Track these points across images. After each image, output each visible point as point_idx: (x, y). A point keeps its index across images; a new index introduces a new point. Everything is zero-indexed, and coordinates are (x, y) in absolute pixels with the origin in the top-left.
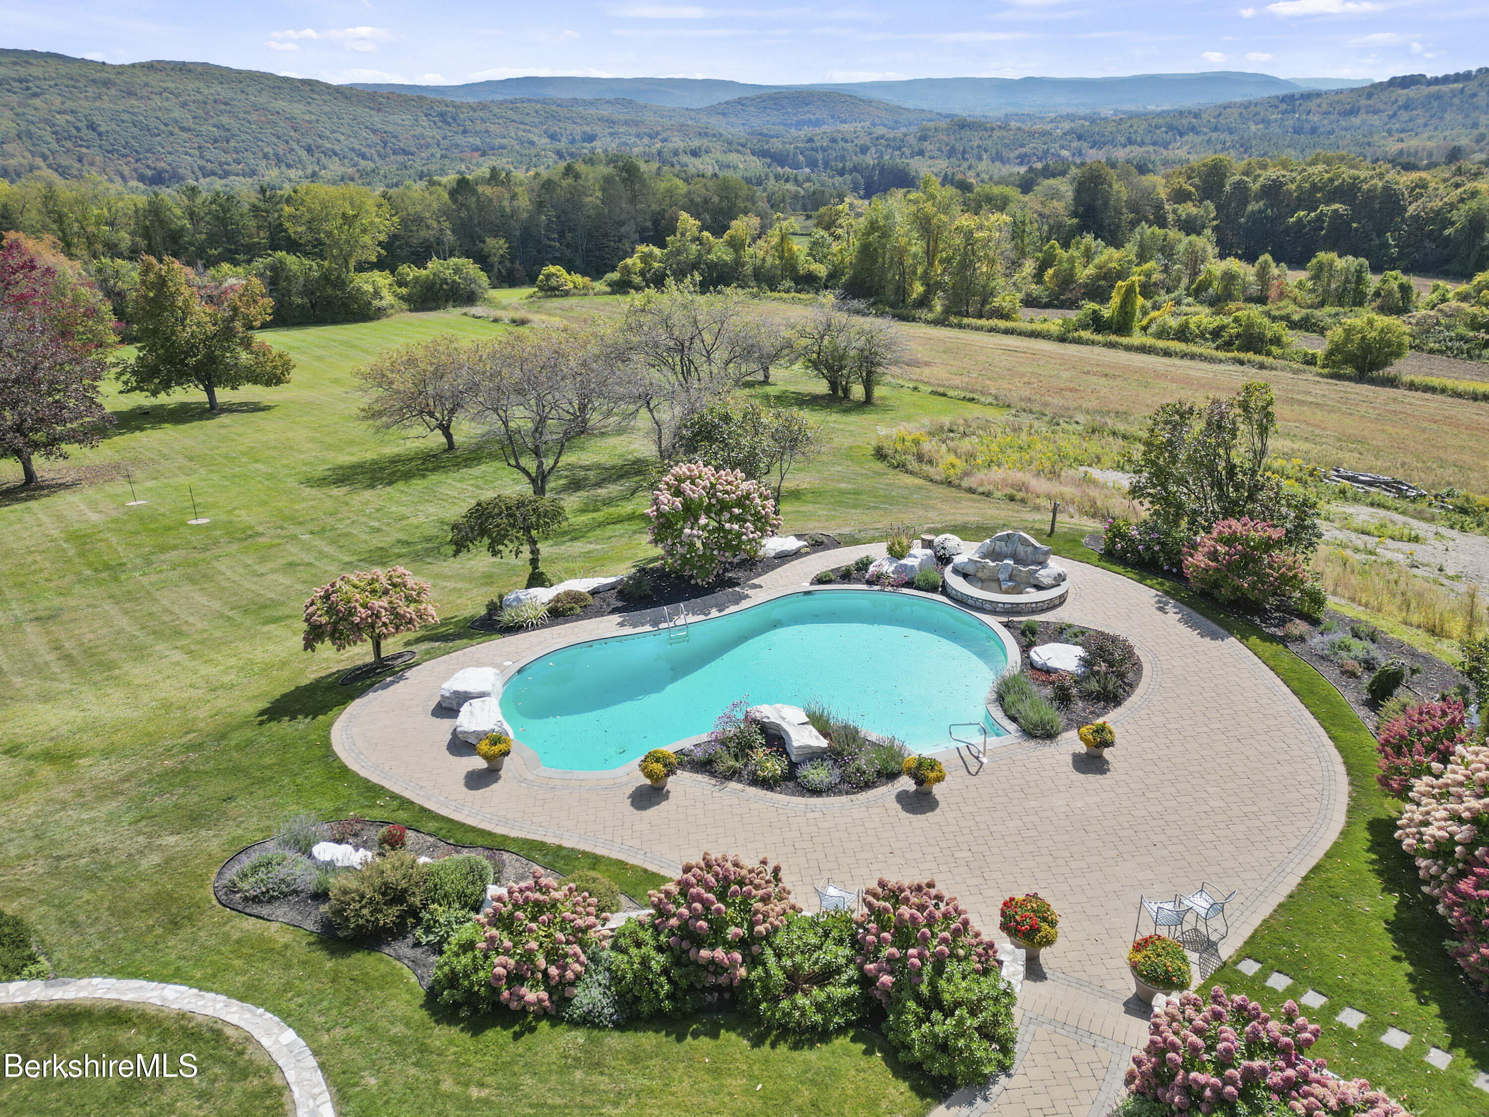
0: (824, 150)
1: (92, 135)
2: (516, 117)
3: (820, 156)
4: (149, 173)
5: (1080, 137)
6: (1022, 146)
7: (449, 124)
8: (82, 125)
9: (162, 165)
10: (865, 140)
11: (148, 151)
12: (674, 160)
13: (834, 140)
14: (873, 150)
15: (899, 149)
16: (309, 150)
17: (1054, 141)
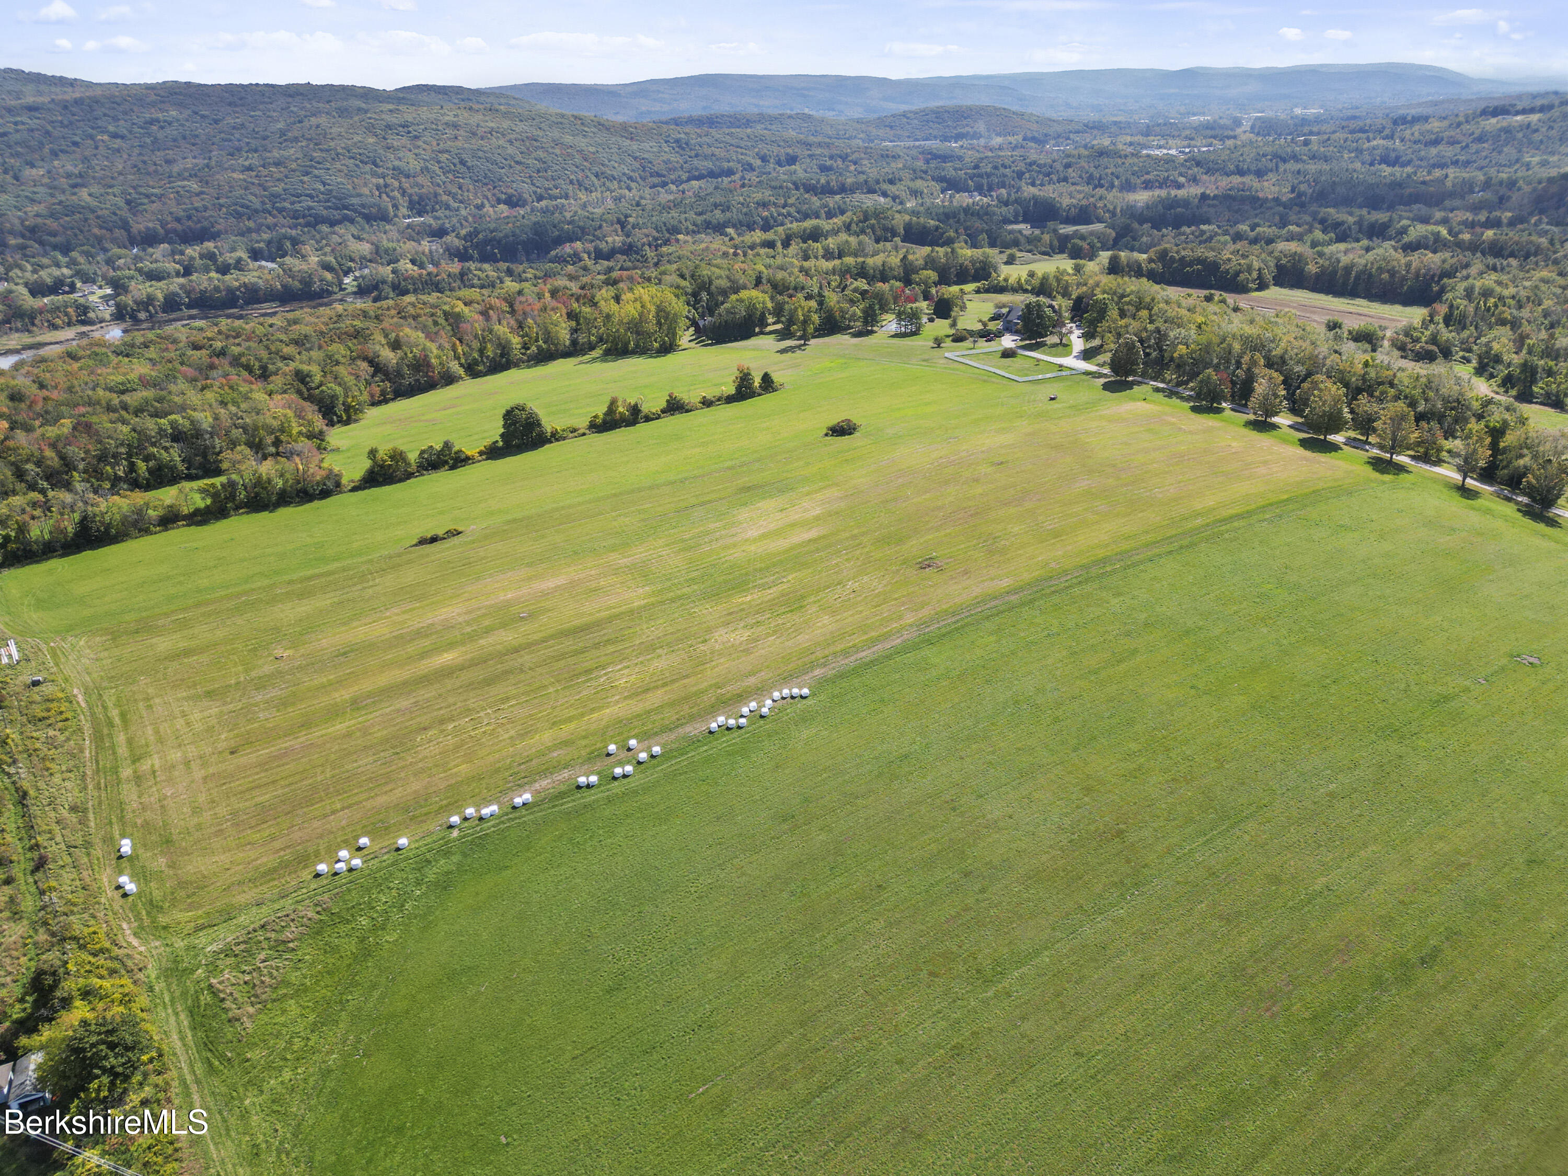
0: (988, 175)
1: (464, 169)
2: (733, 142)
3: (985, 181)
4: (504, 197)
5: (1198, 164)
6: (1148, 173)
7: (683, 149)
8: (456, 161)
9: (510, 191)
10: (1021, 166)
11: (500, 180)
12: (877, 187)
13: (996, 168)
14: (1027, 175)
15: (1048, 175)
16: (597, 176)
17: (1175, 168)
